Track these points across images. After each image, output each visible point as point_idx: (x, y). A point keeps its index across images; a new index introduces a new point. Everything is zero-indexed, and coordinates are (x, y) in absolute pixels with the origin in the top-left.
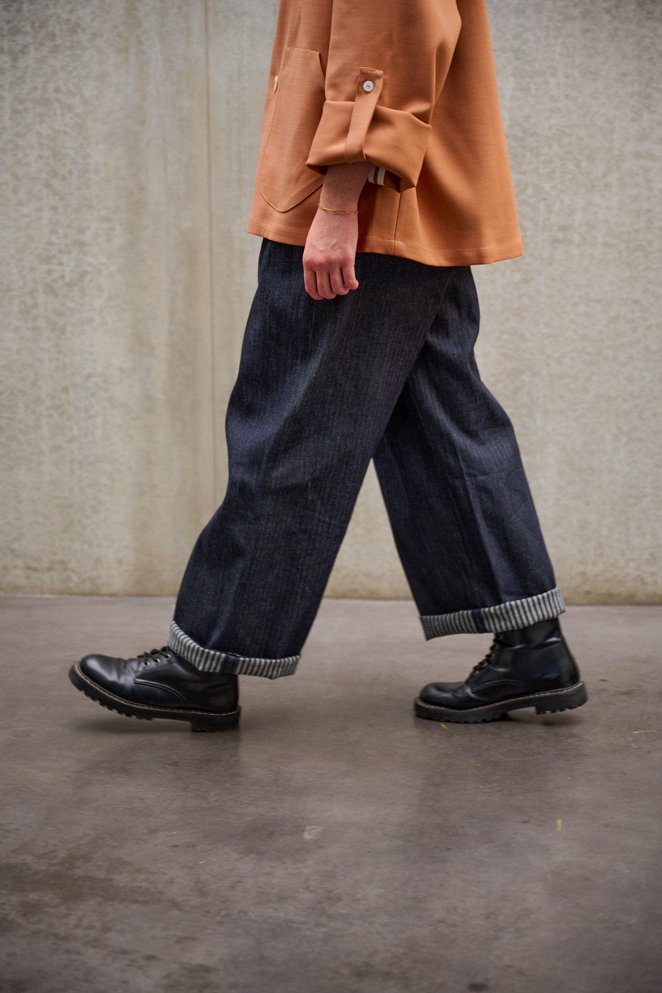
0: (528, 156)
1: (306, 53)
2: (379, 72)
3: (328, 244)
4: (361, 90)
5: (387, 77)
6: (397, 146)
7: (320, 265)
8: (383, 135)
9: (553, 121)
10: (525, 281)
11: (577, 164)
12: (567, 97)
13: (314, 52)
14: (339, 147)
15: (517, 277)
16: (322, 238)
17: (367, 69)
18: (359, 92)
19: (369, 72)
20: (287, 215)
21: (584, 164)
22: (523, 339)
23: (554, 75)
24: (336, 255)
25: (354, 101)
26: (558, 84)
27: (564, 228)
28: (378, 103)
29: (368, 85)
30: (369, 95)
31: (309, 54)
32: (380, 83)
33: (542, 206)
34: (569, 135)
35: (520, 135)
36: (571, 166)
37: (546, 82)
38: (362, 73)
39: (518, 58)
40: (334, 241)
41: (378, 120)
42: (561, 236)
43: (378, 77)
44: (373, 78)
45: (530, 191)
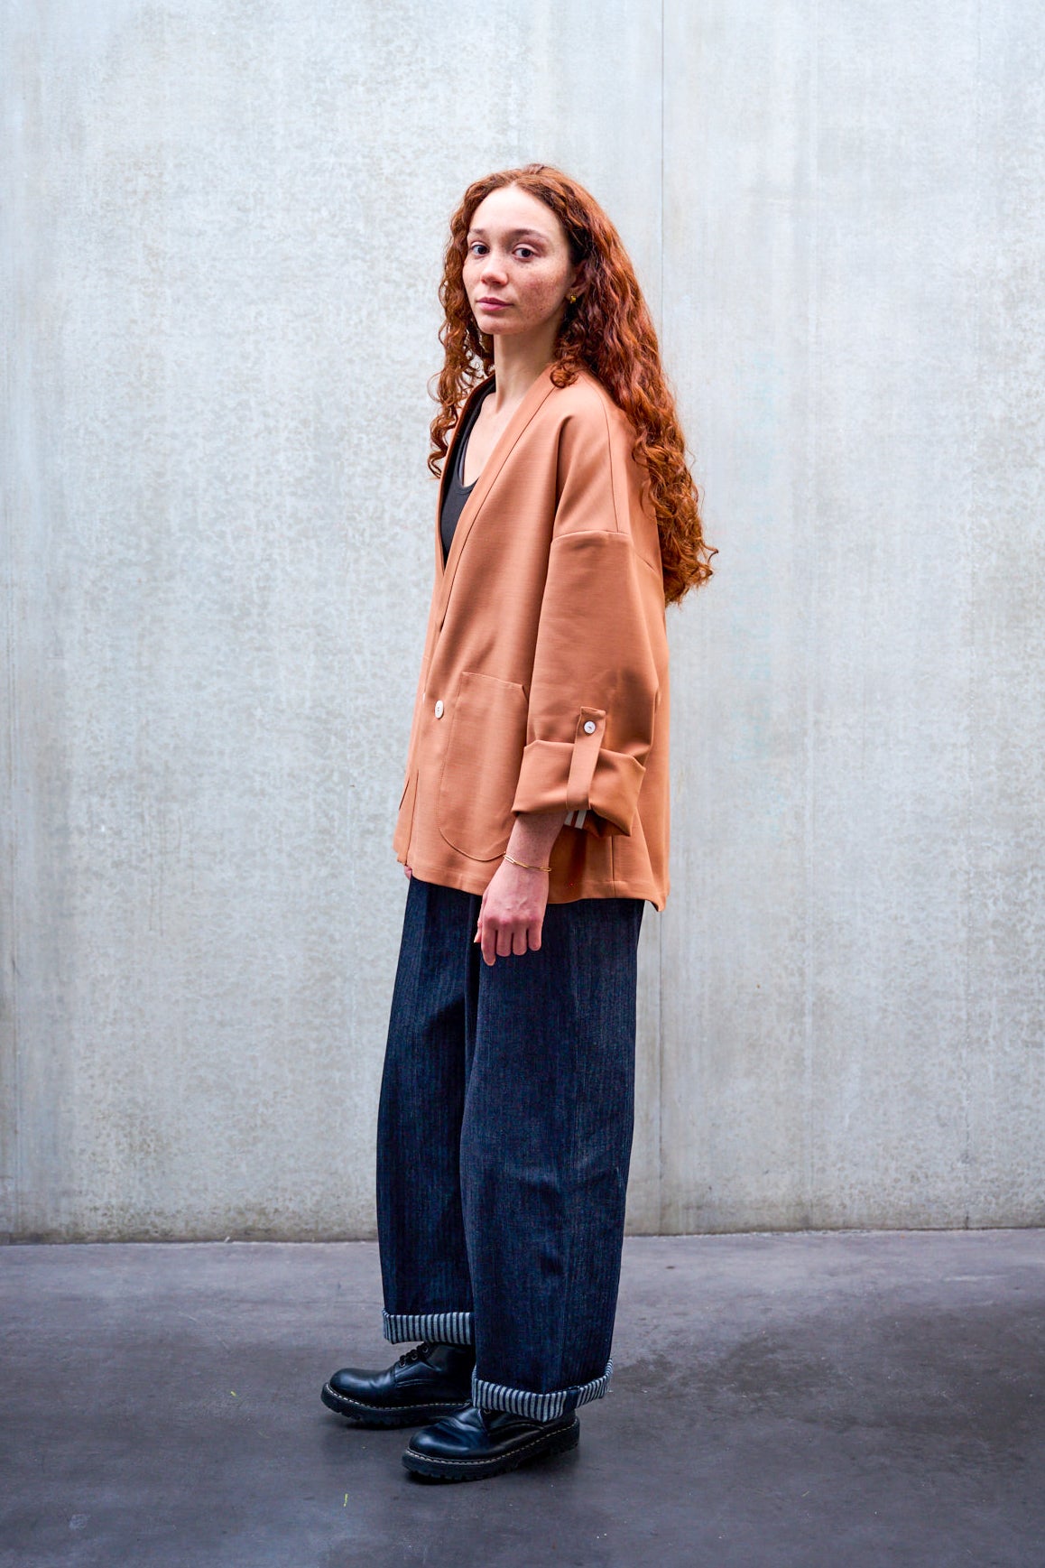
0: (333, 739)
1: (507, 686)
2: (602, 712)
3: (517, 902)
4: (581, 731)
5: (609, 717)
6: (619, 794)
7: (506, 925)
8: (607, 780)
9: (360, 702)
10: (334, 876)
11: (388, 748)
12: (374, 675)
13: (516, 685)
14: (558, 795)
15: (324, 872)
16: (510, 894)
17: (588, 708)
18: (578, 734)
19: (591, 712)
20: (488, 865)
21: (395, 748)
22: (332, 940)
23: (359, 652)
24: (525, 914)
25: (573, 742)
26: (364, 662)
27: (374, 818)
28: (601, 747)
29: (589, 727)
30: (591, 737)
31: (510, 687)
32: (602, 724)
33: (350, 793)
34: (378, 717)
35: (324, 716)
36: (380, 751)
37: (352, 660)
38: (584, 713)
39: (319, 635)
40: (524, 899)
41: (603, 764)
42: (371, 826)
43: (600, 718)
44: (595, 719)
45: (336, 777)
